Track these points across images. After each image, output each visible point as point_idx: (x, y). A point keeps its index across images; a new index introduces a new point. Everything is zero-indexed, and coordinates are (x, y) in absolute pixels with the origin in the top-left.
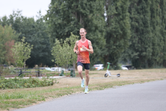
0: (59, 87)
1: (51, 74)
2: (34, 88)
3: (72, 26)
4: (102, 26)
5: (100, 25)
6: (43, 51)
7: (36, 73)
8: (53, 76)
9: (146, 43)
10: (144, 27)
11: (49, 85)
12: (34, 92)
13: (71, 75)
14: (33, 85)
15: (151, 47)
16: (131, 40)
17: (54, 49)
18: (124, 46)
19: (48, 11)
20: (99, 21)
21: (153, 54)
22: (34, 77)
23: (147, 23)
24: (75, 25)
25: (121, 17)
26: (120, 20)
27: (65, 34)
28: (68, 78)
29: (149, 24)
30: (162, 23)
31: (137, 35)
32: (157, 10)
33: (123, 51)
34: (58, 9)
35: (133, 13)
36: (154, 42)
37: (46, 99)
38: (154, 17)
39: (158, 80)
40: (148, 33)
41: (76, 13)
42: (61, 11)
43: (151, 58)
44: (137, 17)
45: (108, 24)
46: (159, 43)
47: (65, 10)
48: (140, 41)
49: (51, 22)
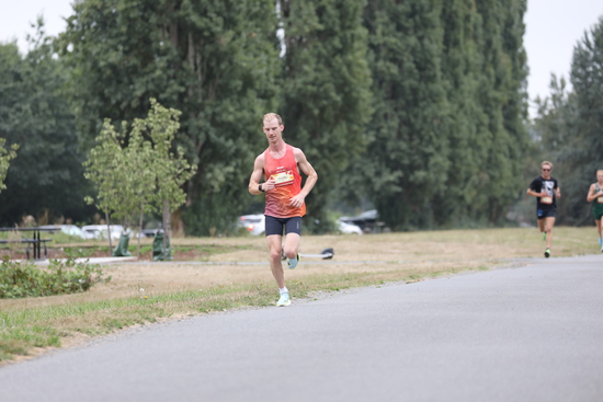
0: (113, 297)
1: (81, 250)
2: (20, 300)
3: (158, 73)
4: (267, 74)
5: (263, 71)
6: (53, 166)
7: (26, 245)
8: (88, 256)
9: (427, 138)
10: (421, 79)
11: (74, 289)
12: (20, 314)
13: (156, 254)
14: (16, 287)
15: (446, 151)
16: (374, 125)
17: (92, 157)
18: (348, 149)
19: (69, 21)
20: (255, 56)
21: (453, 178)
22: (18, 261)
23: (429, 66)
24: (171, 72)
25: (337, 42)
26: (334, 55)
27: (135, 104)
28: (146, 262)
29: (438, 67)
30: (484, 66)
31: (396, 110)
32: (467, 18)
33: (344, 165)
34: (106, 12)
35: (379, 31)
36: (456, 135)
37: (62, 340)
38: (456, 43)
39: (471, 269)
40: (434, 101)
41: (174, 29)
42: (118, 20)
43: (446, 192)
44: (396, 44)
45: (292, 68)
46: (473, 136)
47: (132, 15)
48: (405, 129)
49: (83, 61)
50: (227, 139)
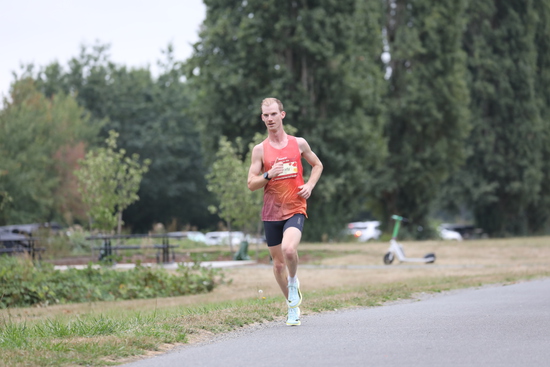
0: (234, 298)
1: (204, 255)
2: (151, 300)
4: (374, 94)
5: (369, 91)
6: (181, 178)
7: (156, 250)
8: (212, 260)
9: (521, 152)
10: (516, 97)
11: (199, 290)
12: (151, 313)
14: (147, 289)
15: (540, 164)
16: (472, 140)
17: (215, 171)
18: (449, 162)
19: (195, 46)
20: (364, 77)
21: (546, 188)
22: (149, 265)
23: (523, 86)
24: (286, 93)
25: (438, 64)
26: (436, 77)
28: (264, 266)
29: (532, 87)
31: (493, 126)
33: (445, 177)
34: (228, 38)
35: (477, 53)
36: (548, 149)
37: (188, 337)
38: (548, 65)
40: (528, 118)
41: (289, 54)
42: (238, 46)
43: (539, 201)
44: (492, 66)
45: (397, 89)
47: (251, 41)
48: (501, 144)
49: (208, 83)
50: (337, 153)
